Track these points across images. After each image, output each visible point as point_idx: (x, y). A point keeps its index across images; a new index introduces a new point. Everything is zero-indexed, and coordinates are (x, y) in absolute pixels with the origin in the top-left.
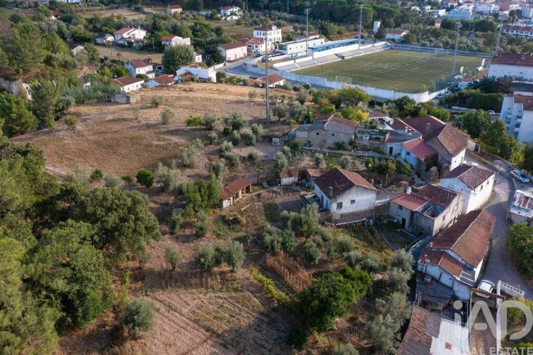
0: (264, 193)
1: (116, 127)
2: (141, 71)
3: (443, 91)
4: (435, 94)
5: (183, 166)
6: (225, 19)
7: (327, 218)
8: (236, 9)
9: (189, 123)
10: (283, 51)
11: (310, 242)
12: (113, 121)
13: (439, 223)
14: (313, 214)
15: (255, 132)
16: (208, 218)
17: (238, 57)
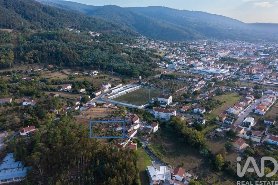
0: (107, 129)
1: (83, 120)
2: (77, 103)
3: (147, 104)
4: (145, 105)
5: (95, 125)
6: (93, 75)
7: (115, 131)
8: (96, 71)
9: (95, 118)
10: (111, 92)
11: (113, 134)
12: (82, 118)
13: (129, 131)
14: (113, 131)
15: (105, 119)
16: (100, 132)
17: (99, 94)
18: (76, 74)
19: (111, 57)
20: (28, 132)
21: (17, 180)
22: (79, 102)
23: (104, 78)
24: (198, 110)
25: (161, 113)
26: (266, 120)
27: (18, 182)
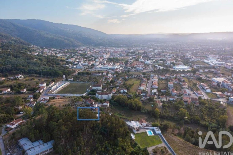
3: (87, 93)
8: (21, 76)
10: (51, 89)
17: (42, 92)
18: (2, 79)
19: (28, 63)
20: (17, 124)
21: (47, 152)
22: (33, 99)
23: (33, 80)
24: (123, 90)
25: (103, 95)
26: (162, 90)
27: (48, 153)
